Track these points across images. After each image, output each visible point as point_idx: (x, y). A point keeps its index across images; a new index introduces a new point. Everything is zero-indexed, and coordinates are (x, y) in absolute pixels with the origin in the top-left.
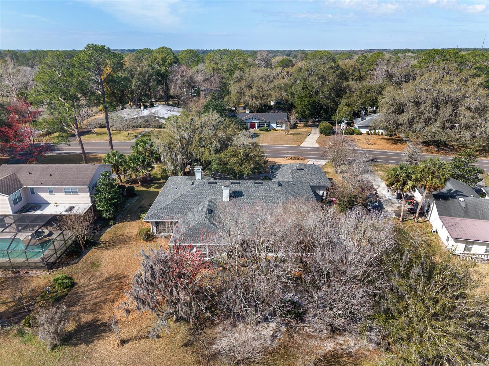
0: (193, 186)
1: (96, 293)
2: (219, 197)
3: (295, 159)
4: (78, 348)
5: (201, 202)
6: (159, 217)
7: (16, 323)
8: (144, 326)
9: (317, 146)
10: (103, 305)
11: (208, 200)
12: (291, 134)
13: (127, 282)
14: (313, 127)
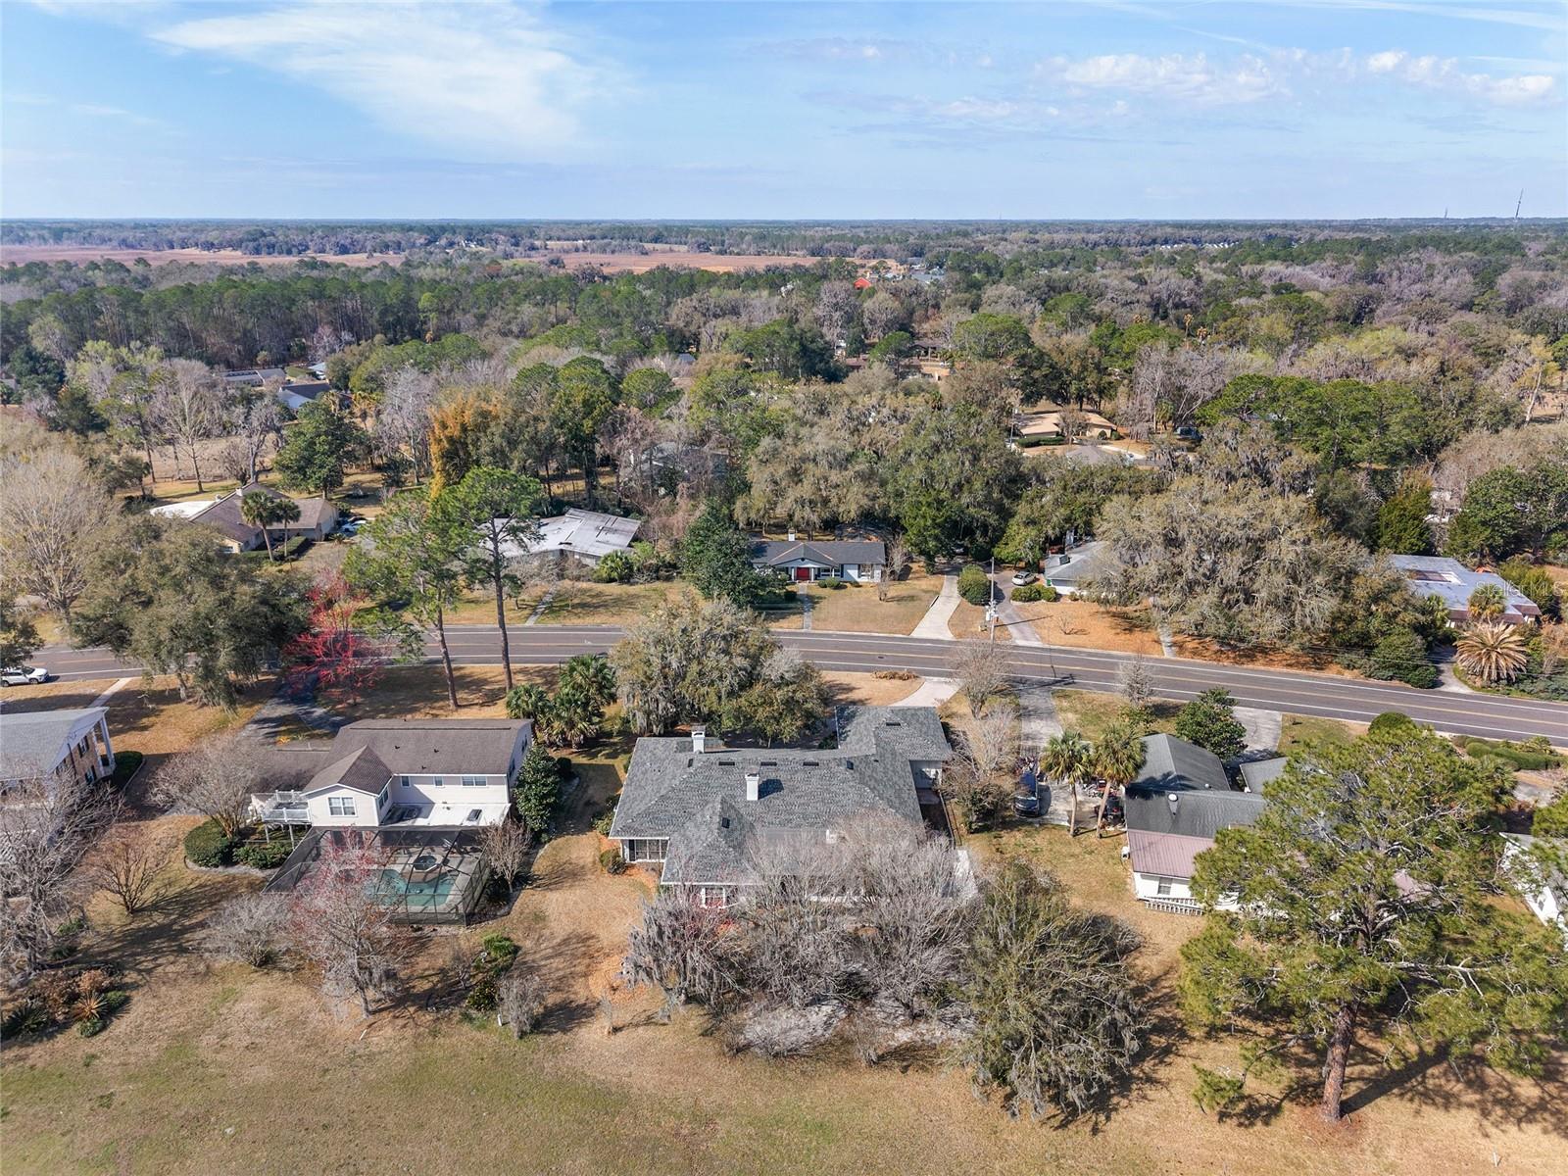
0: (691, 770)
1: (556, 963)
2: (738, 792)
3: (893, 677)
4: (553, 1038)
5: (707, 803)
6: (636, 832)
7: (454, 1005)
8: (640, 1010)
9: (948, 636)
10: (572, 982)
11: (719, 799)
12: (892, 599)
13: (599, 945)
14: (947, 573)
